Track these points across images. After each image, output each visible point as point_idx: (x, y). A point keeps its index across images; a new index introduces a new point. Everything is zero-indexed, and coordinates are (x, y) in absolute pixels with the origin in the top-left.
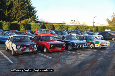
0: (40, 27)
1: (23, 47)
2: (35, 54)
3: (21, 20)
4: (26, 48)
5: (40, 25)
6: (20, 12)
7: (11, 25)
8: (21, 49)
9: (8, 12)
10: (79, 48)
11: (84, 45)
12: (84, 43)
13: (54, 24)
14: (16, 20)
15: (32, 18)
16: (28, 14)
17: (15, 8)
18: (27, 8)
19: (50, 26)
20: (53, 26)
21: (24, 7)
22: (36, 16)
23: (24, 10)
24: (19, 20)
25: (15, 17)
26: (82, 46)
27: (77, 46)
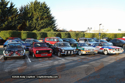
0: (55, 35)
1: (10, 52)
2: (23, 59)
3: (40, 29)
4: (13, 53)
5: (55, 34)
6: (40, 22)
7: (28, 34)
8: (9, 53)
9: (29, 22)
10: (67, 54)
11: (72, 52)
12: (73, 49)
13: (70, 33)
14: (36, 29)
15: (51, 27)
16: (47, 23)
17: (35, 18)
18: (46, 18)
19: (66, 34)
20: (69, 34)
21: (43, 17)
22: (56, 25)
23: (44, 19)
24: (39, 29)
25: (35, 27)
26: (71, 52)
27: (65, 52)
